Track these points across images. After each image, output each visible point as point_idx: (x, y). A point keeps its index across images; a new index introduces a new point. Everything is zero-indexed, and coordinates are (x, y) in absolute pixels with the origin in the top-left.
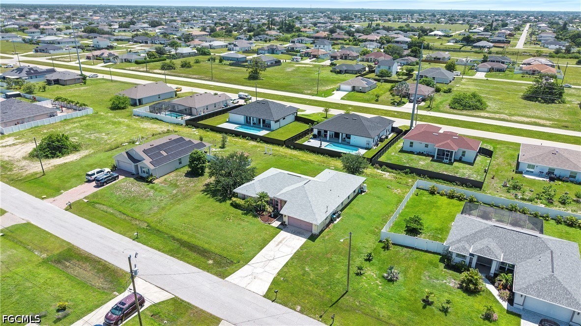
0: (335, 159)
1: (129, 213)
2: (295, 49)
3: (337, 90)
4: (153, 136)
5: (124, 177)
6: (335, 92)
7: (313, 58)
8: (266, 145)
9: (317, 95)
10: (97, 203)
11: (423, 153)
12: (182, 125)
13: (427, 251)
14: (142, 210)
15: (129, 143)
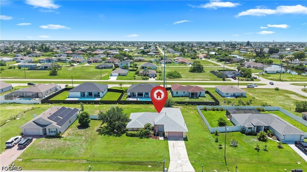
0: (150, 105)
1: (64, 158)
2: (61, 59)
3: (111, 76)
4: (24, 113)
5: (36, 139)
6: (110, 77)
7: (77, 63)
8: (106, 105)
9: (101, 79)
10: (32, 159)
11: (183, 96)
12: (38, 104)
13: (233, 132)
14: (74, 153)
15: (11, 119)
